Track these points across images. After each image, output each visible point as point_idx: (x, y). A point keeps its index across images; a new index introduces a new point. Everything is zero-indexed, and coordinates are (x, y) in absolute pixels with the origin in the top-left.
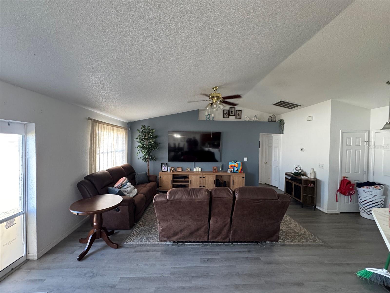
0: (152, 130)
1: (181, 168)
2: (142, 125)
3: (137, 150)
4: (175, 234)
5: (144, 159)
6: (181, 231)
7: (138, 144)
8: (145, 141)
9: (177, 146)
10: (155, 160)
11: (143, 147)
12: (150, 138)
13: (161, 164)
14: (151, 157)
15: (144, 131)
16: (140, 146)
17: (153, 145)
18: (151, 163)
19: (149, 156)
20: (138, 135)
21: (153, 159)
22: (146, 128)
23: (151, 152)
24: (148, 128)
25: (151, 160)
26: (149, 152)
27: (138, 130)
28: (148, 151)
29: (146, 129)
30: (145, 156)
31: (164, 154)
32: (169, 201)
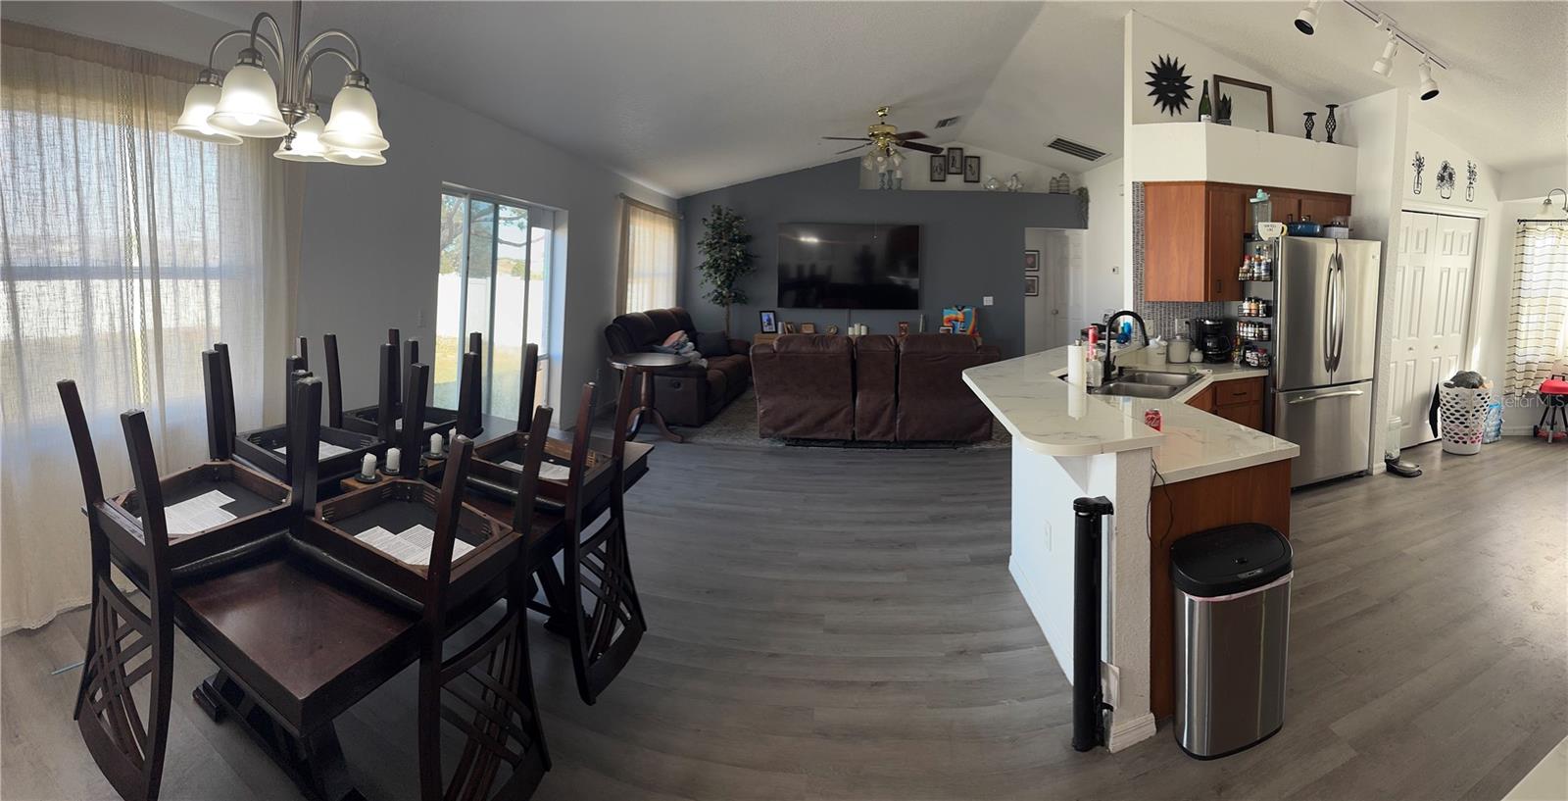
0: (737, 218)
1: (812, 326)
2: (714, 206)
3: (700, 276)
4: (789, 422)
5: (720, 299)
6: (800, 416)
7: (701, 257)
8: (720, 251)
10: (745, 303)
11: (715, 266)
12: (733, 241)
14: (736, 293)
15: (719, 222)
16: (708, 263)
17: (740, 261)
18: (735, 308)
19: (729, 287)
20: (702, 233)
21: (740, 298)
22: (724, 212)
23: (733, 280)
24: (727, 214)
25: (734, 302)
26: (729, 281)
27: (705, 220)
28: (727, 278)
29: (723, 217)
30: (720, 290)
31: (770, 289)
32: (778, 355)
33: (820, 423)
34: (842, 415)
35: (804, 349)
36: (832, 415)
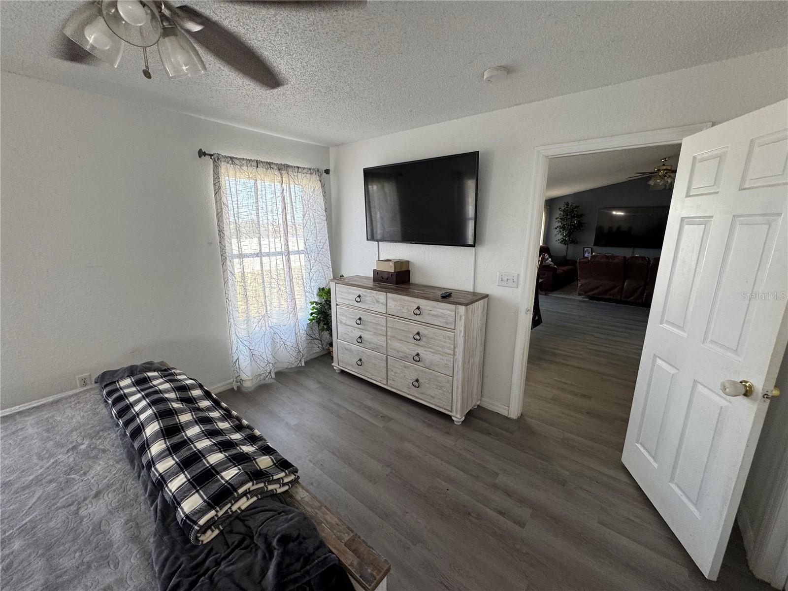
0: (577, 207)
3: (555, 232)
5: (564, 242)
7: (556, 224)
8: (566, 221)
9: (615, 230)
10: (577, 244)
11: (563, 228)
12: (574, 217)
13: (584, 248)
14: (573, 240)
15: (567, 209)
16: (560, 226)
17: (576, 225)
18: (571, 246)
19: (569, 237)
20: (558, 214)
21: (574, 242)
22: (570, 205)
23: (572, 233)
24: (572, 205)
25: (571, 243)
26: (569, 234)
27: (560, 208)
28: (569, 232)
29: (569, 207)
30: (564, 238)
31: (591, 237)
32: (590, 263)
33: (606, 292)
34: (616, 289)
35: (602, 260)
36: (612, 288)
